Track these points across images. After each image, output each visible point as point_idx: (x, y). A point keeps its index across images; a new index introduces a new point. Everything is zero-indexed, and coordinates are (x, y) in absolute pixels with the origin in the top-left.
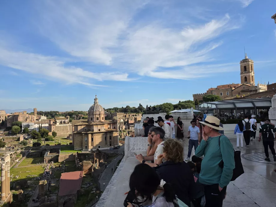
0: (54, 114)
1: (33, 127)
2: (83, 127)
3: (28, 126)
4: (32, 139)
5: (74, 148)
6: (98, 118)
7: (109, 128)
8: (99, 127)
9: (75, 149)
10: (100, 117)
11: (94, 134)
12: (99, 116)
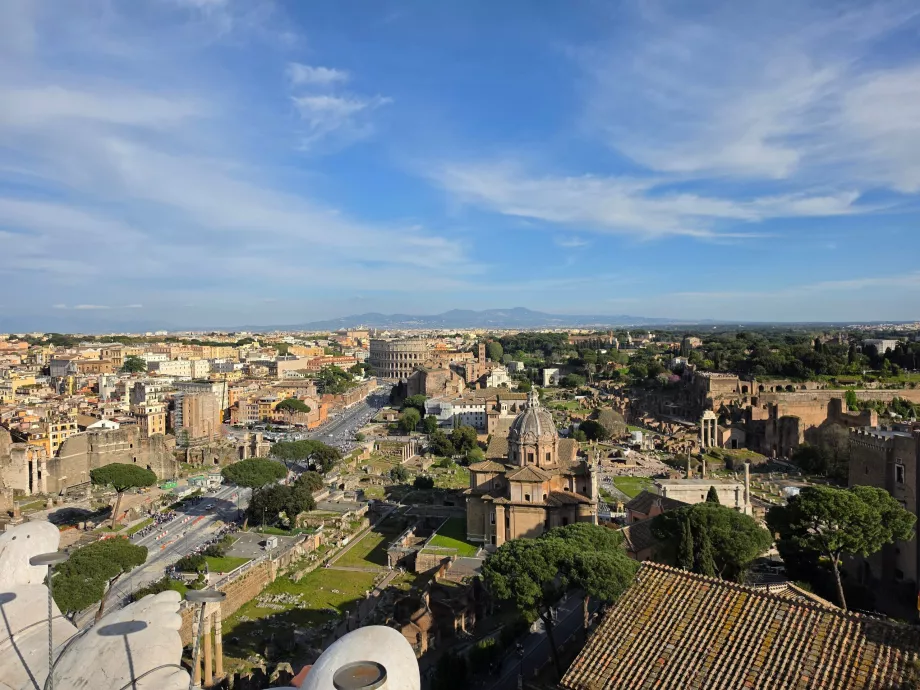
0: (553, 345)
1: (450, 412)
2: (489, 477)
3: (437, 410)
4: (433, 456)
5: (466, 536)
6: (532, 455)
7: (566, 489)
8: (527, 488)
9: (468, 538)
10: (537, 453)
11: (511, 510)
12: (533, 451)
